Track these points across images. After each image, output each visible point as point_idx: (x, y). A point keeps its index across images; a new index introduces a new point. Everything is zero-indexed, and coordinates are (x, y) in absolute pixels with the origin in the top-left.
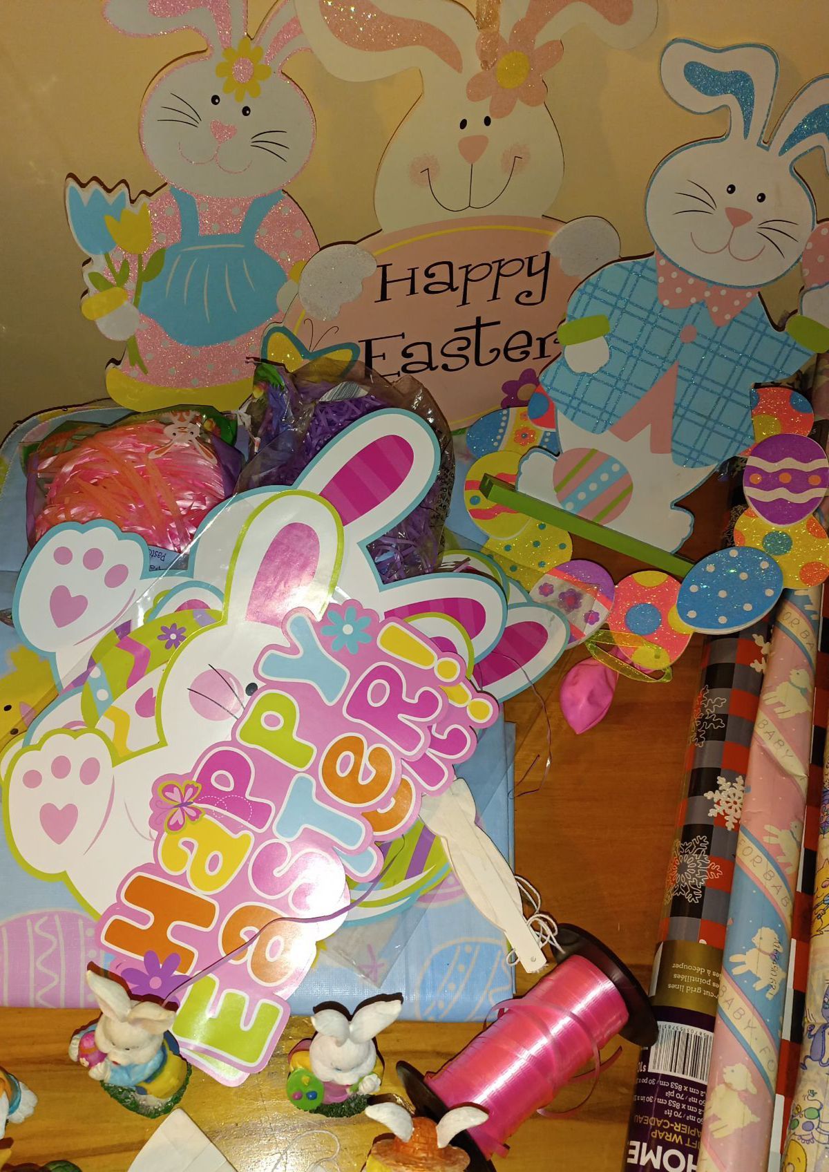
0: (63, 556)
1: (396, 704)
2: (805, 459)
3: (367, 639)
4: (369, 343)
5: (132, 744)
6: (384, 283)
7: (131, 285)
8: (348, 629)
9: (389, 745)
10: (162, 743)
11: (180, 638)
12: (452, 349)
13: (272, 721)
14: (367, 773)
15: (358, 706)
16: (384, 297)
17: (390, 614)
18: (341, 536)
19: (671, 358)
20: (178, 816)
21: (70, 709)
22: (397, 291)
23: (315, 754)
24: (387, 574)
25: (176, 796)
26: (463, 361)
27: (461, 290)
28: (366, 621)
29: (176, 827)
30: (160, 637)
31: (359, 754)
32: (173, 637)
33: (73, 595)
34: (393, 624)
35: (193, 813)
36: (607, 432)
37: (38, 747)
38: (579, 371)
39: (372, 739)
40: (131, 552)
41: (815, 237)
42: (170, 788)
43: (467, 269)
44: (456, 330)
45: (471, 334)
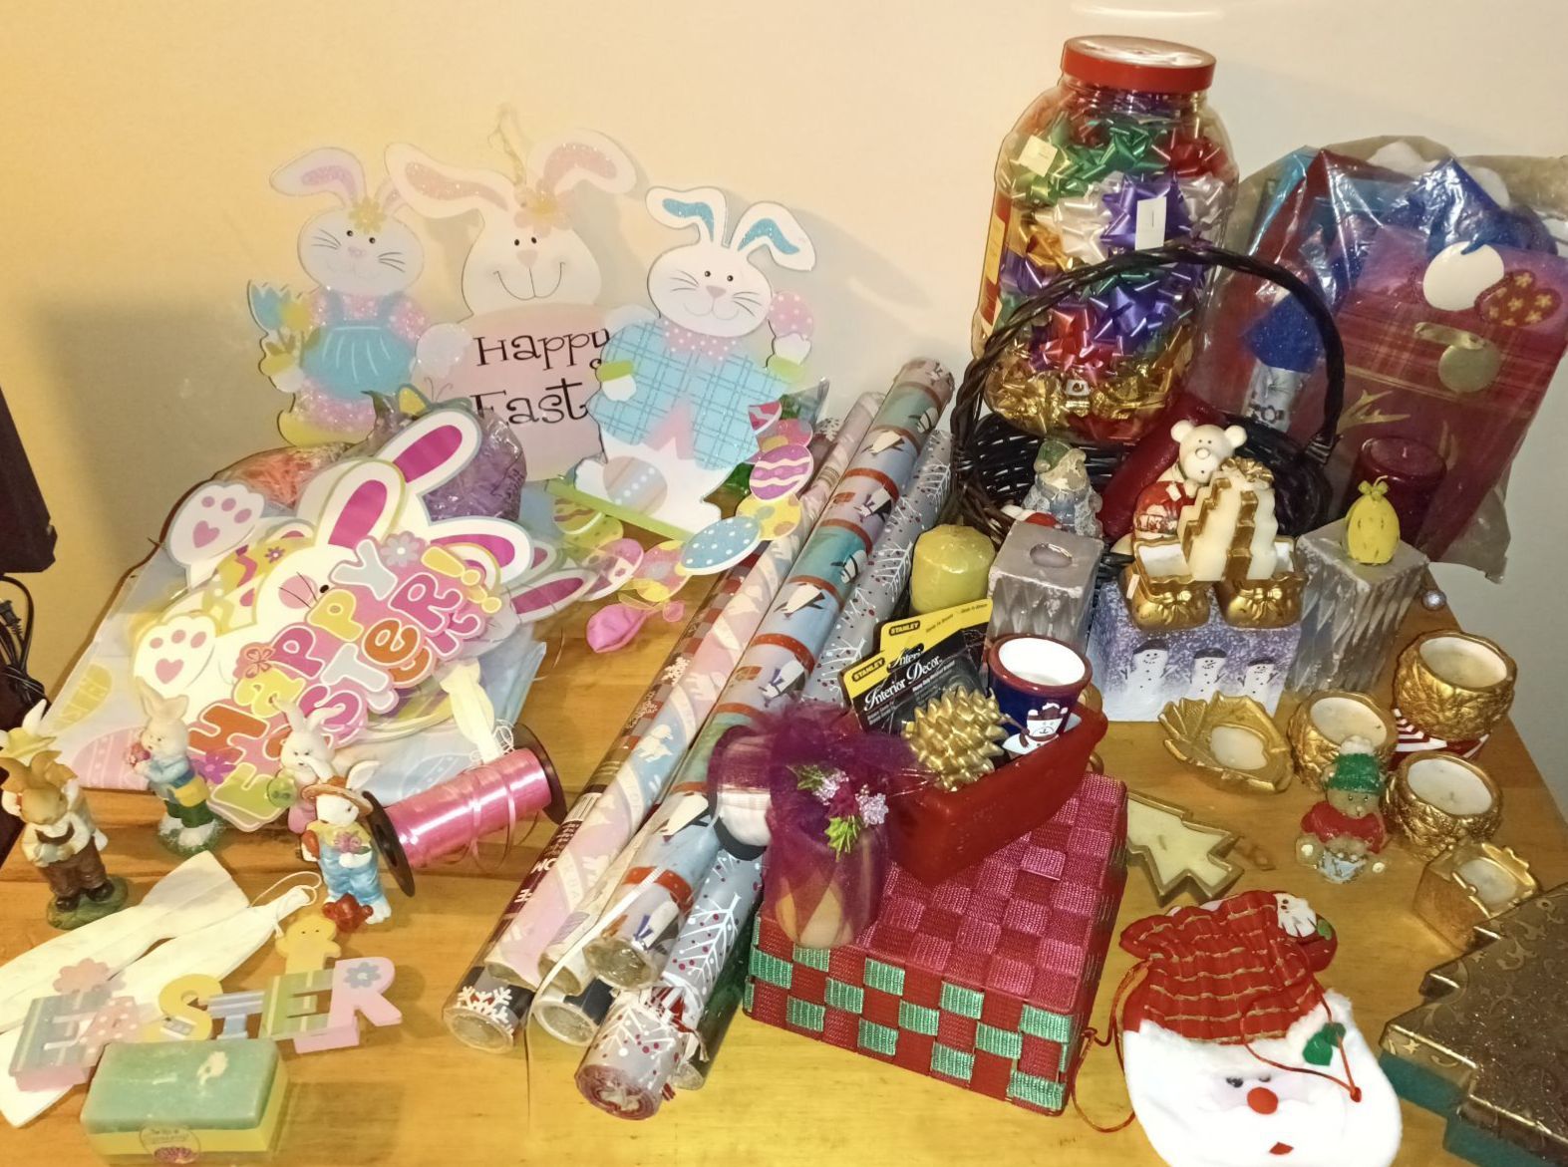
0: (208, 502)
1: (429, 599)
2: (794, 459)
3: (415, 557)
4: (478, 398)
5: (232, 624)
6: (482, 351)
7: (296, 353)
8: (401, 551)
9: (418, 626)
10: (254, 622)
11: (280, 555)
12: (547, 403)
13: (335, 609)
14: (398, 643)
15: (400, 601)
16: (483, 362)
17: (435, 542)
18: (403, 490)
19: (683, 388)
20: (255, 668)
21: (195, 601)
22: (494, 357)
23: (361, 630)
24: (435, 515)
25: (256, 657)
26: (559, 415)
27: (543, 357)
28: (416, 546)
29: (251, 676)
30: (267, 556)
31: (394, 633)
32: (274, 555)
33: (210, 527)
34: (436, 549)
35: (265, 667)
36: (642, 444)
37: (165, 624)
38: (614, 399)
39: (406, 621)
40: (255, 501)
41: (774, 302)
42: (252, 652)
43: (545, 342)
44: (548, 389)
45: (560, 392)
